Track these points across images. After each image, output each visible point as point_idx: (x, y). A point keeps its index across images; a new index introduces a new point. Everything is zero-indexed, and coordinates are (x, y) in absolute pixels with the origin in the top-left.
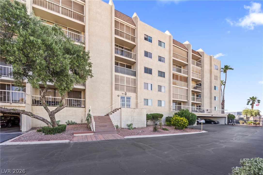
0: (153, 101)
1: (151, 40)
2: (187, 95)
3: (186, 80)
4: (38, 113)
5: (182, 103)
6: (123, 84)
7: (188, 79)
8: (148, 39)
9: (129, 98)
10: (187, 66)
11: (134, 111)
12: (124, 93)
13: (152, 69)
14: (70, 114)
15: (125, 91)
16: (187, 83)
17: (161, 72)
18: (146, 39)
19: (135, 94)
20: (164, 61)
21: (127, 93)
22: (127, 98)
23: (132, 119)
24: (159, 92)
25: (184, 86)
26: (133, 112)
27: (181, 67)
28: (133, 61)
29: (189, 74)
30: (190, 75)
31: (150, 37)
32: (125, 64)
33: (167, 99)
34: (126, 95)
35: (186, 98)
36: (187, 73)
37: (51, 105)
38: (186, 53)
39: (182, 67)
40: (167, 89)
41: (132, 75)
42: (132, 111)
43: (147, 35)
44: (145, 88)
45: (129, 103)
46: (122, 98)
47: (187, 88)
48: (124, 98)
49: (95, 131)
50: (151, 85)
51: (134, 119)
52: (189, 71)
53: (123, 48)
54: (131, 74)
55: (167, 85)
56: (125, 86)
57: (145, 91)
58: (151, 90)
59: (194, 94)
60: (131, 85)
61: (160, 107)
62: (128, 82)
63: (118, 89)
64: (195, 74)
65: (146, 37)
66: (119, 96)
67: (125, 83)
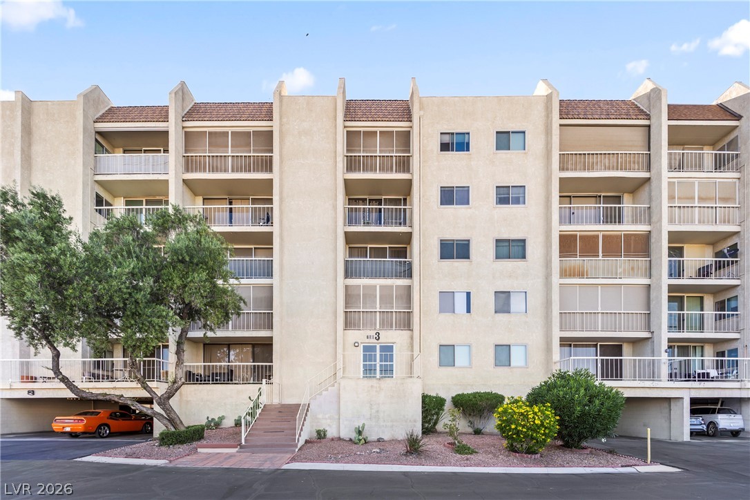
0: (474, 349)
1: (466, 141)
2: (649, 309)
3: (641, 245)
4: (189, 399)
5: (626, 348)
6: (372, 308)
7: (653, 240)
8: (453, 144)
9: (388, 350)
10: (646, 188)
11: (380, 387)
12: (373, 333)
13: (469, 241)
14: (243, 402)
15: (378, 327)
16: (649, 256)
17: (509, 241)
18: (445, 147)
19: (406, 333)
20: (521, 199)
21: (382, 334)
22: (384, 348)
23: (373, 411)
24: (502, 317)
25: (632, 272)
26: (376, 391)
27: (618, 199)
28: (403, 233)
29: (654, 219)
30: (660, 220)
31: (464, 134)
32: (387, 246)
33: (535, 338)
34: (380, 341)
35: (641, 321)
36: (648, 215)
37: (211, 382)
38: (638, 135)
39: (626, 197)
40: (536, 300)
41: (398, 275)
42: (372, 386)
43: (449, 133)
44: (442, 310)
45: (388, 363)
46: (366, 349)
47: (646, 281)
48: (373, 348)
49: (243, 443)
50: (468, 294)
51: (377, 411)
52: (654, 205)
53: (379, 202)
54: (396, 272)
55: (534, 285)
56: (378, 314)
57: (446, 318)
58: (469, 311)
59: (702, 298)
60: (397, 308)
61: (506, 369)
62: (386, 299)
63: (355, 326)
64: (697, 209)
65: (447, 139)
66: (357, 345)
67: (378, 306)
